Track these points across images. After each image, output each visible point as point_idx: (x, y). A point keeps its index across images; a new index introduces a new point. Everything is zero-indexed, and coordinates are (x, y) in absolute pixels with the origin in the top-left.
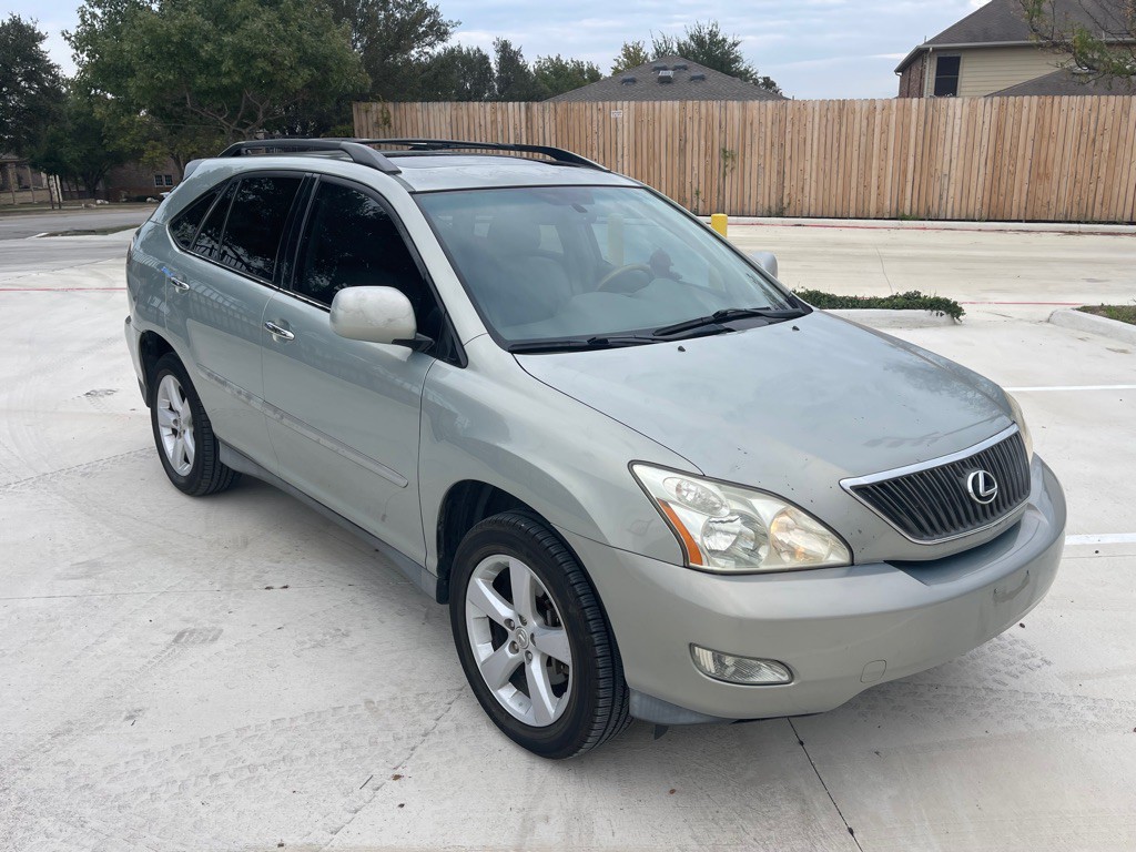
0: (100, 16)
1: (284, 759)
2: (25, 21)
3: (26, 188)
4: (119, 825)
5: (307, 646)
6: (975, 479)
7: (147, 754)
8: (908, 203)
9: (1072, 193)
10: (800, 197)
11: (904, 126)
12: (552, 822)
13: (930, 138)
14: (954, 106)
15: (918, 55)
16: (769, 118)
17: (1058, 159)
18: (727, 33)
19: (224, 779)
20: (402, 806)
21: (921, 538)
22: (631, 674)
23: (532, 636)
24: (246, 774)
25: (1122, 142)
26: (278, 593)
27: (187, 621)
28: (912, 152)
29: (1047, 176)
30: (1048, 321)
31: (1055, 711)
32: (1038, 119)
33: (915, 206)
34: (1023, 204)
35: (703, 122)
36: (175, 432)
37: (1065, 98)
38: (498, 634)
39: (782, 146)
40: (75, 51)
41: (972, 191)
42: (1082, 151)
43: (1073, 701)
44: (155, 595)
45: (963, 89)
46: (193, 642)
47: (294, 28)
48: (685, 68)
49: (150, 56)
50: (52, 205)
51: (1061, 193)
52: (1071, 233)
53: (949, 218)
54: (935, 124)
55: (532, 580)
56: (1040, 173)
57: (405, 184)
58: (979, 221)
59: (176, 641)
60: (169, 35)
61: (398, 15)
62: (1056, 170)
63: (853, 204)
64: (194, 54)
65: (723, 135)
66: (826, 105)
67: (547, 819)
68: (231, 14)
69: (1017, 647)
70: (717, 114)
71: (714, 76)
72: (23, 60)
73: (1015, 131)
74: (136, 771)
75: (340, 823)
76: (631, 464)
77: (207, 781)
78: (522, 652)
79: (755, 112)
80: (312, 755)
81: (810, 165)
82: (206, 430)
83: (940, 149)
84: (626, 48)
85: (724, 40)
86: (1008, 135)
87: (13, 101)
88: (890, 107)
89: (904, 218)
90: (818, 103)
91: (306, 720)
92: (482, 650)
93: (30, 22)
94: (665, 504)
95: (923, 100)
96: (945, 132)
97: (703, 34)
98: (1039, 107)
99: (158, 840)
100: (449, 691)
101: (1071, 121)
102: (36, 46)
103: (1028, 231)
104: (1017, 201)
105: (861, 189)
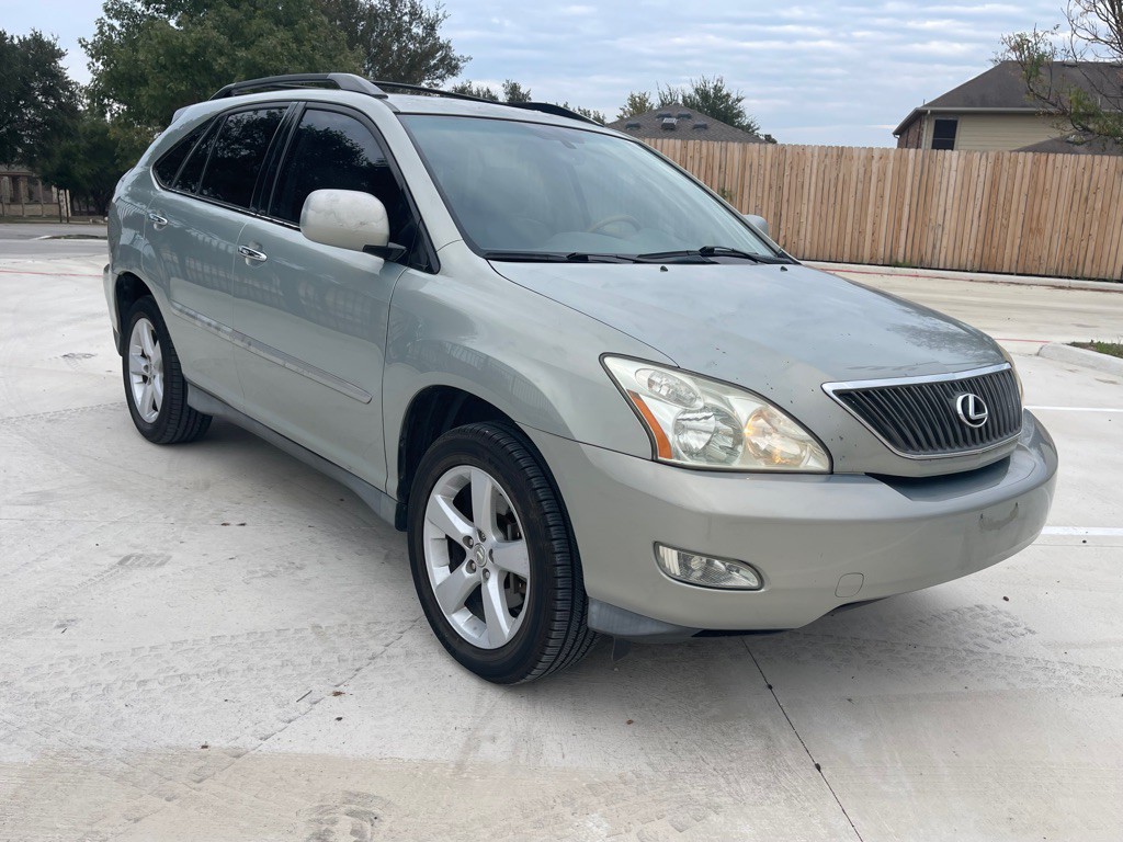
0: (119, 28)
1: (219, 671)
2: (46, 37)
3: (37, 202)
4: (33, 719)
5: (260, 575)
6: (965, 403)
7: (73, 659)
8: (901, 250)
9: (1063, 249)
10: (795, 239)
11: (900, 175)
12: (499, 742)
13: (925, 189)
14: (951, 158)
15: (917, 117)
16: (769, 160)
17: (1051, 214)
18: (731, 88)
19: (150, 686)
20: (339, 719)
21: (905, 451)
22: (592, 582)
23: (491, 552)
24: (178, 681)
25: (1114, 202)
26: (234, 529)
27: (136, 547)
28: (907, 201)
29: (1039, 231)
30: (1038, 355)
31: (1039, 674)
32: (1032, 176)
33: (908, 254)
34: (1015, 257)
35: (703, 161)
36: (145, 379)
37: (1060, 156)
38: (456, 553)
39: (780, 188)
40: (90, 59)
41: (966, 243)
42: (1075, 208)
43: (1058, 667)
44: (106, 524)
45: (960, 143)
46: (139, 566)
47: (307, 48)
48: (689, 117)
49: (164, 67)
50: (60, 219)
51: (1052, 248)
52: (1061, 288)
53: (941, 267)
54: (932, 175)
55: (494, 489)
56: (1032, 228)
57: (390, 106)
58: (971, 271)
59: (121, 563)
60: (184, 48)
61: (412, 47)
62: (1049, 226)
63: (847, 249)
64: (207, 68)
65: (722, 176)
66: (825, 152)
67: (493, 739)
68: (246, 31)
69: (1000, 617)
70: (717, 154)
71: (717, 126)
72: (43, 74)
73: (1010, 184)
74: (60, 673)
75: (272, 731)
76: (603, 356)
77: (134, 686)
78: (480, 571)
79: (755, 155)
80: (250, 669)
81: (807, 209)
82: (175, 373)
83: (935, 199)
84: (633, 98)
85: (728, 95)
86: (1002, 189)
87: (30, 113)
88: (888, 158)
89: (897, 265)
90: (817, 149)
91: (248, 638)
92: (438, 573)
93: (51, 39)
94: (636, 396)
95: (920, 151)
96: (941, 183)
97: (707, 89)
98: (1034, 163)
99: (72, 735)
100: (402, 622)
101: (1065, 179)
102: (56, 62)
103: (1018, 284)
104: (1009, 254)
105: (856, 234)
